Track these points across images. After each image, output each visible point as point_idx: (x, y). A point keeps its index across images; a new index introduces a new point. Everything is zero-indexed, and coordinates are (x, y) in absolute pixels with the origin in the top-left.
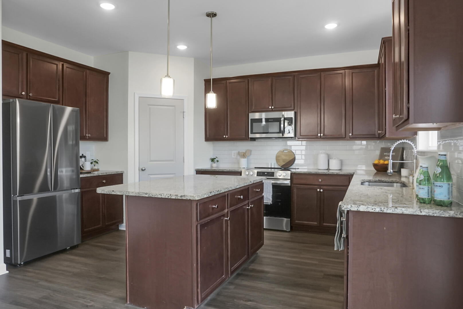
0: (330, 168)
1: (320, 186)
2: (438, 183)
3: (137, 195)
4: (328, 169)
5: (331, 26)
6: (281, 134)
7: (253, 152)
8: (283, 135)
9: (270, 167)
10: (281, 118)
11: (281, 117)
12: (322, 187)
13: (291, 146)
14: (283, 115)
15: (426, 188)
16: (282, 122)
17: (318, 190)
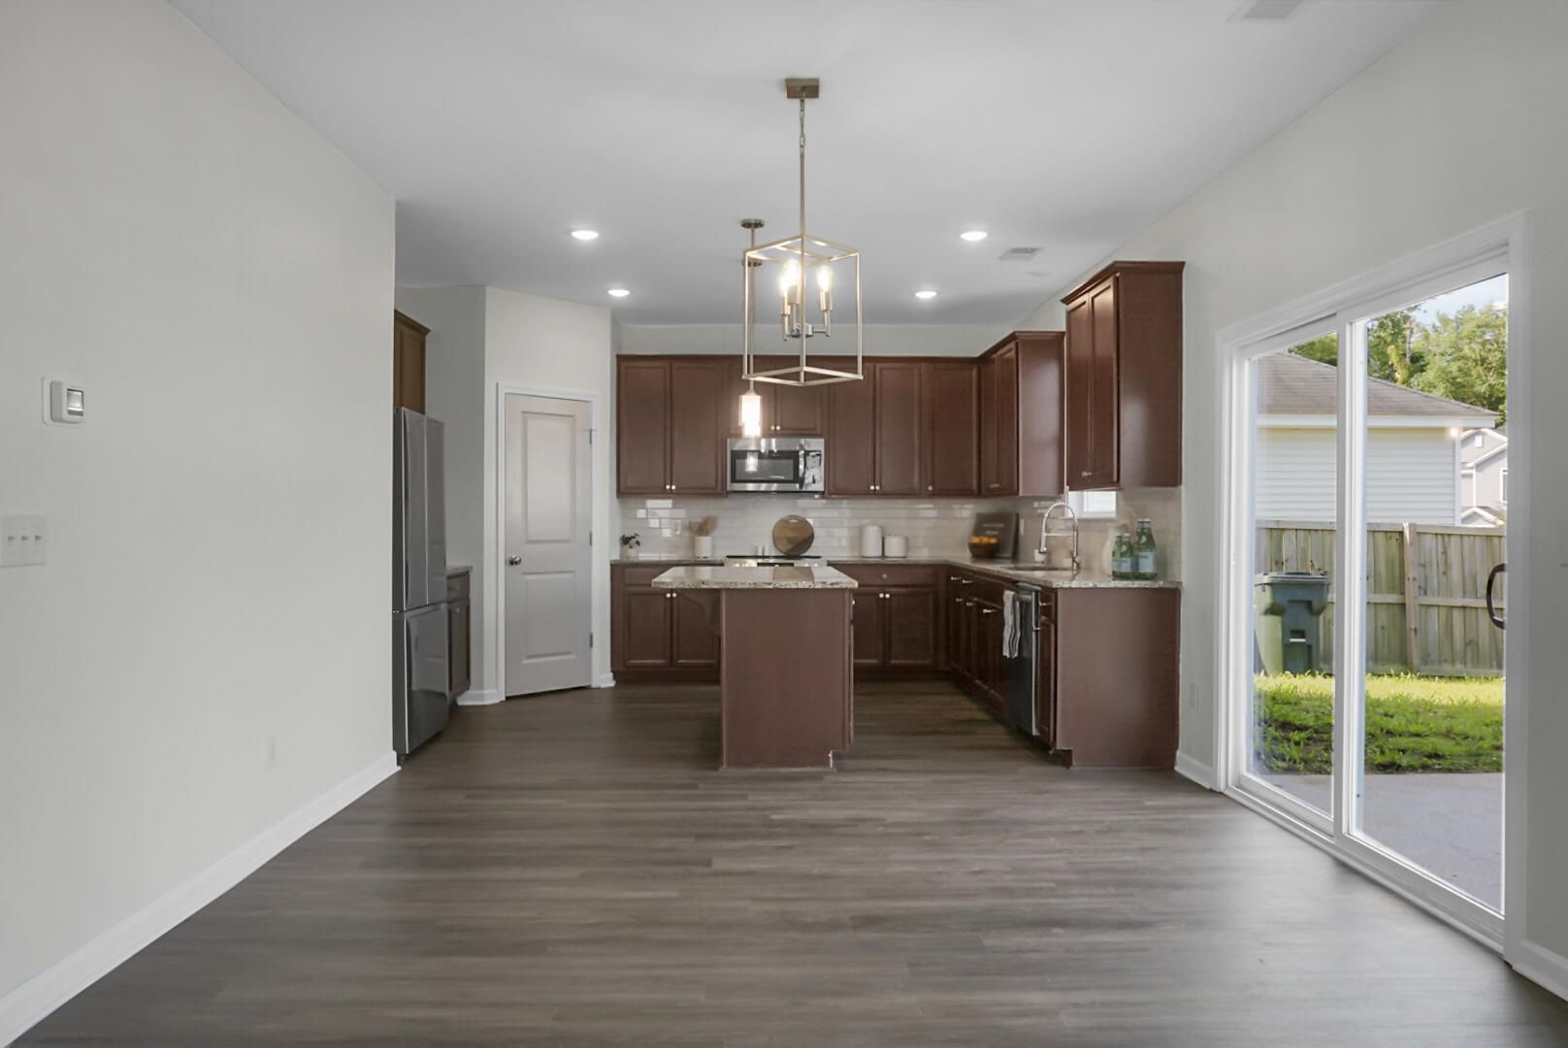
0: (887, 553)
1: (884, 588)
2: (1143, 554)
3: (752, 586)
4: (883, 556)
5: (926, 295)
6: (798, 485)
7: (721, 523)
8: (801, 486)
9: (760, 554)
10: (798, 452)
11: (798, 448)
12: (886, 590)
13: (804, 509)
14: (801, 447)
15: (1129, 560)
16: (801, 460)
17: (881, 596)
